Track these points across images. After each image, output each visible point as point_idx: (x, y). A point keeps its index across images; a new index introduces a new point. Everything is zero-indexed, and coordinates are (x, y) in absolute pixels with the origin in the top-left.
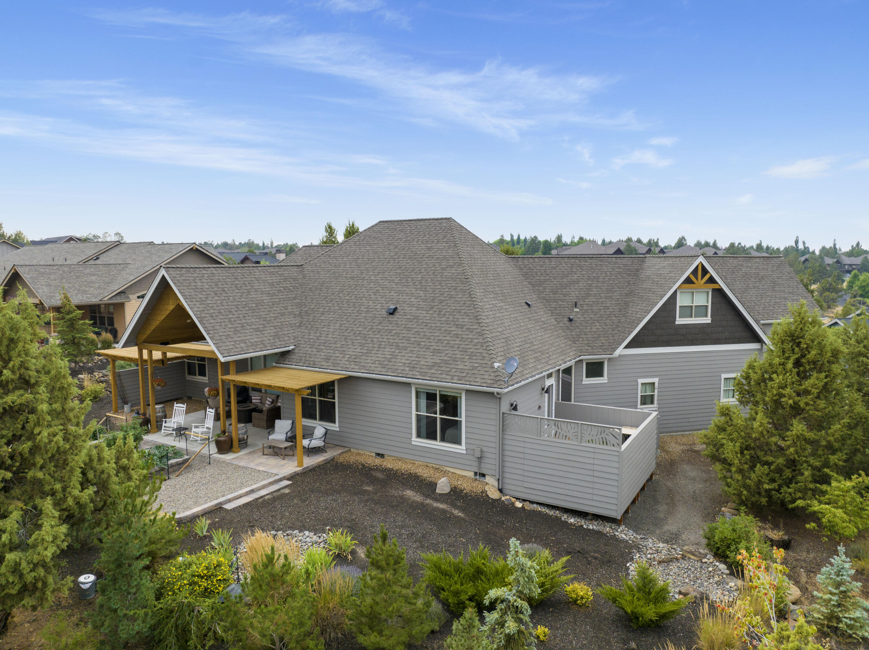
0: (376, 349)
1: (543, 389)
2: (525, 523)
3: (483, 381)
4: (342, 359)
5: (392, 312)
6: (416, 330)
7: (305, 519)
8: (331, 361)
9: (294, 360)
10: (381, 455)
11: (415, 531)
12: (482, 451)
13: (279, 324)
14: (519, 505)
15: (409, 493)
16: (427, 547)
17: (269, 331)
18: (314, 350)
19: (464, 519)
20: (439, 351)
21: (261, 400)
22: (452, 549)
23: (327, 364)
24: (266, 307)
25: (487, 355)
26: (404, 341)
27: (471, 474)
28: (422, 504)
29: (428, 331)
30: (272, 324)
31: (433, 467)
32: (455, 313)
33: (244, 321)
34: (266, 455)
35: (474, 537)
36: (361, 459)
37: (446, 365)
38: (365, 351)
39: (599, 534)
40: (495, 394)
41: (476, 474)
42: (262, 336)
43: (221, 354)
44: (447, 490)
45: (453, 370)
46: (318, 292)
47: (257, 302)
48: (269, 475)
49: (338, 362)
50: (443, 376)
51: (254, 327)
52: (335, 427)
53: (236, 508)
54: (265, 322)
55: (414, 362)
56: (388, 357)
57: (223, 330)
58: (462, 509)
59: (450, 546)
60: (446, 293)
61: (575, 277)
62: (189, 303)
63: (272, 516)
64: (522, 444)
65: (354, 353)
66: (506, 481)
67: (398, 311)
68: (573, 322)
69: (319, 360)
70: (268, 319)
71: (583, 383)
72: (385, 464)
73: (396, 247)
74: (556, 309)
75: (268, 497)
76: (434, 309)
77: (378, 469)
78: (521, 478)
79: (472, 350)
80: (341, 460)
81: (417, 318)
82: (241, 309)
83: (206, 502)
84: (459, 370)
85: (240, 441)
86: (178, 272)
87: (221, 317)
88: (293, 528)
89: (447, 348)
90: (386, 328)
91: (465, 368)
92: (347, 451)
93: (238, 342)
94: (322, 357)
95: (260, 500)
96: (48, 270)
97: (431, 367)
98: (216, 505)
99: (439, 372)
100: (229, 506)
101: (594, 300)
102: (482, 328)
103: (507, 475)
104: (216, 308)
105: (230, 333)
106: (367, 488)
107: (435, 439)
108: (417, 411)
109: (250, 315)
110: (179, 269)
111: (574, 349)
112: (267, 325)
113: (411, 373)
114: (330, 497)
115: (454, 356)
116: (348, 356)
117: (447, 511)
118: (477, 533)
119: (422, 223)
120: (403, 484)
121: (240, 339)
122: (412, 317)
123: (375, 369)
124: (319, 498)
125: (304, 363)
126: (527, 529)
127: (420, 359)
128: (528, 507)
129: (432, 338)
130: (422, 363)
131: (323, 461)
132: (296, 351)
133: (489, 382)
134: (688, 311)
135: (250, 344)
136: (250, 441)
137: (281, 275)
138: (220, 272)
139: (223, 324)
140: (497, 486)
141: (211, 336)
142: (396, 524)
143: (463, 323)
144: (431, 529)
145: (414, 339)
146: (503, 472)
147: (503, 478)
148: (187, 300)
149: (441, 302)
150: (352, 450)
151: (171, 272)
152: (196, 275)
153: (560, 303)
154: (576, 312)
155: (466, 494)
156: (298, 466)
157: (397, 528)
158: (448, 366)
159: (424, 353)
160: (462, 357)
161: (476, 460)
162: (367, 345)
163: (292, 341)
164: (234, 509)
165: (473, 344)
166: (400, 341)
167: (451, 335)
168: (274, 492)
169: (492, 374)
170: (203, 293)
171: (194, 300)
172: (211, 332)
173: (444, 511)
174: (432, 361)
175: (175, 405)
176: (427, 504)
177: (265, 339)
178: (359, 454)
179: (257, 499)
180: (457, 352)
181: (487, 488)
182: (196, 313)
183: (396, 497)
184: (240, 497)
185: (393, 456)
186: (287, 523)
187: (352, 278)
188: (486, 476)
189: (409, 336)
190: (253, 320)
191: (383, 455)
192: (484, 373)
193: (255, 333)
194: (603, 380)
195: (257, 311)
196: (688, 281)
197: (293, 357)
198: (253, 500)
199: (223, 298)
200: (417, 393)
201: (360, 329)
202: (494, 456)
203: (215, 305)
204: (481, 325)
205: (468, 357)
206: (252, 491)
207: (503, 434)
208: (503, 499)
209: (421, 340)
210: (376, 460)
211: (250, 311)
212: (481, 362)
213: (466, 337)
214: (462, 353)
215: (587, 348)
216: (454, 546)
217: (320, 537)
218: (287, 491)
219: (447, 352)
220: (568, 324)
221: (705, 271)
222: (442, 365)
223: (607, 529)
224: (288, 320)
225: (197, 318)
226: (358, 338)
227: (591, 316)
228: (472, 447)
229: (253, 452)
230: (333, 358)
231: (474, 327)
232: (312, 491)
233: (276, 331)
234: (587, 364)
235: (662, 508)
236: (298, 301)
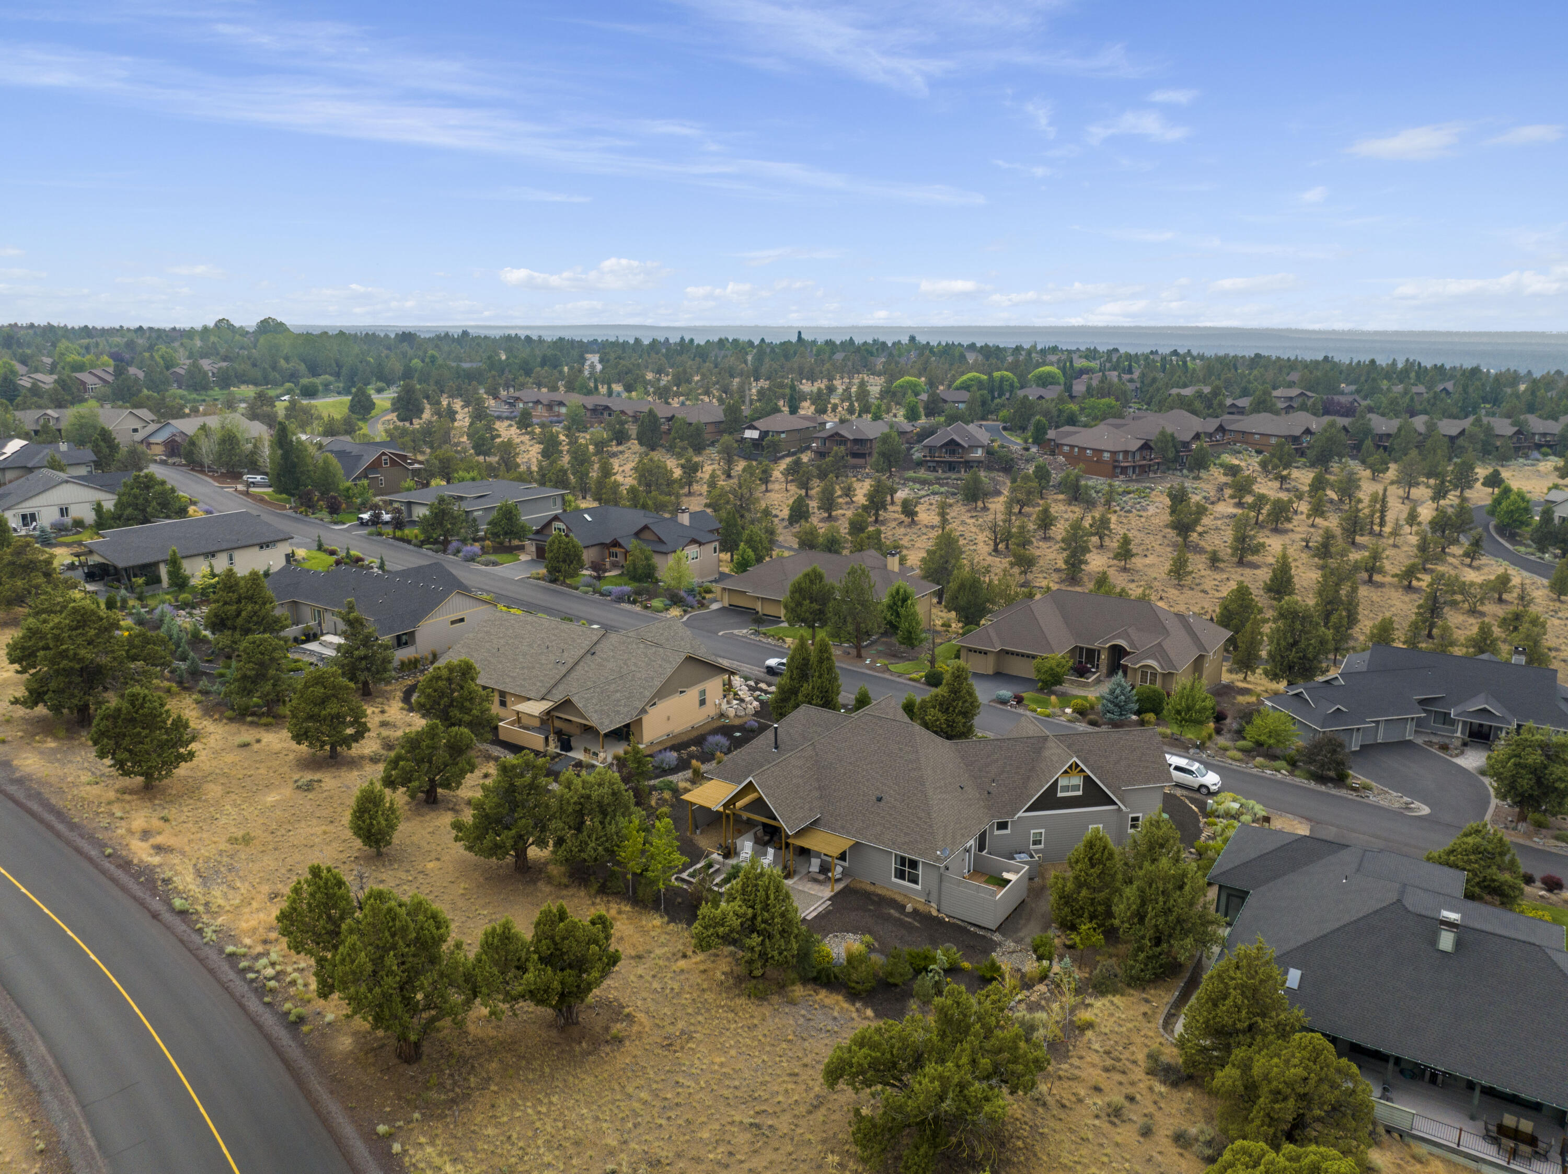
0: (872, 825)
2: (950, 931)
3: (930, 859)
4: (852, 829)
5: (880, 799)
6: (894, 816)
8: (845, 829)
9: (822, 824)
11: (896, 934)
12: (929, 891)
14: (948, 920)
15: (892, 911)
16: (903, 943)
17: (807, 807)
19: (920, 929)
20: (908, 834)
22: (915, 945)
23: (843, 831)
25: (934, 841)
26: (888, 823)
27: (924, 902)
28: (900, 919)
29: (901, 818)
30: (807, 801)
31: (903, 896)
32: (917, 808)
34: (810, 881)
36: (864, 887)
37: (912, 844)
38: (865, 826)
39: (984, 937)
41: (926, 902)
42: (804, 811)
44: (911, 910)
45: (915, 850)
46: (829, 770)
47: (797, 785)
48: (820, 898)
49: (850, 830)
50: (910, 851)
52: (846, 864)
54: (803, 800)
55: (894, 839)
56: (879, 832)
58: (919, 922)
59: (914, 943)
60: (912, 791)
61: (996, 756)
65: (858, 826)
66: (942, 907)
67: (883, 799)
68: (990, 794)
69: (838, 827)
70: (804, 797)
72: (875, 891)
74: (980, 784)
75: (824, 912)
76: (904, 802)
77: (874, 894)
78: (949, 906)
79: (926, 837)
80: (852, 886)
81: (894, 806)
82: (791, 794)
84: (918, 851)
89: (913, 832)
90: (877, 811)
91: (922, 848)
97: (904, 844)
99: (908, 848)
100: (809, 918)
101: (1007, 776)
106: (871, 908)
107: (905, 880)
108: (895, 865)
109: (796, 797)
111: (989, 815)
112: (805, 802)
113: (893, 846)
114: (853, 912)
115: (916, 839)
116: (855, 827)
117: (912, 923)
118: (925, 936)
120: (889, 905)
122: (892, 806)
123: (872, 840)
124: (848, 912)
125: (829, 828)
126: (950, 934)
127: (898, 838)
129: (904, 823)
130: (899, 840)
131: (846, 887)
132: (822, 818)
133: (933, 860)
134: (1066, 788)
135: (800, 820)
137: (804, 757)
140: (937, 909)
143: (921, 816)
144: (904, 933)
145: (893, 823)
146: (940, 902)
147: (940, 905)
153: (984, 779)
155: (921, 913)
156: (832, 892)
157: (890, 932)
159: (900, 834)
161: (926, 894)
162: (866, 822)
165: (927, 832)
166: (886, 823)
167: (915, 824)
168: (825, 909)
170: (772, 789)
173: (910, 923)
174: (904, 839)
176: (902, 919)
177: (806, 813)
180: (918, 836)
181: (931, 910)
183: (886, 913)
185: (883, 888)
187: (851, 763)
188: (931, 903)
189: (891, 819)
192: (932, 853)
193: (800, 810)
194: (1008, 831)
196: (1066, 772)
200: (895, 857)
201: (860, 808)
202: (935, 894)
204: (931, 819)
205: (923, 841)
207: (941, 885)
208: (939, 916)
209: (897, 824)
210: (872, 887)
211: (795, 794)
212: (931, 845)
213: (923, 826)
214: (921, 837)
215: (997, 814)
219: (912, 835)
220: (987, 796)
221: (1077, 766)
222: (910, 843)
223: (989, 935)
224: (814, 794)
226: (860, 815)
227: (1003, 789)
228: (924, 888)
231: (927, 820)
232: (844, 909)
233: (809, 805)
234: (997, 825)
235: (1022, 922)
236: (816, 776)
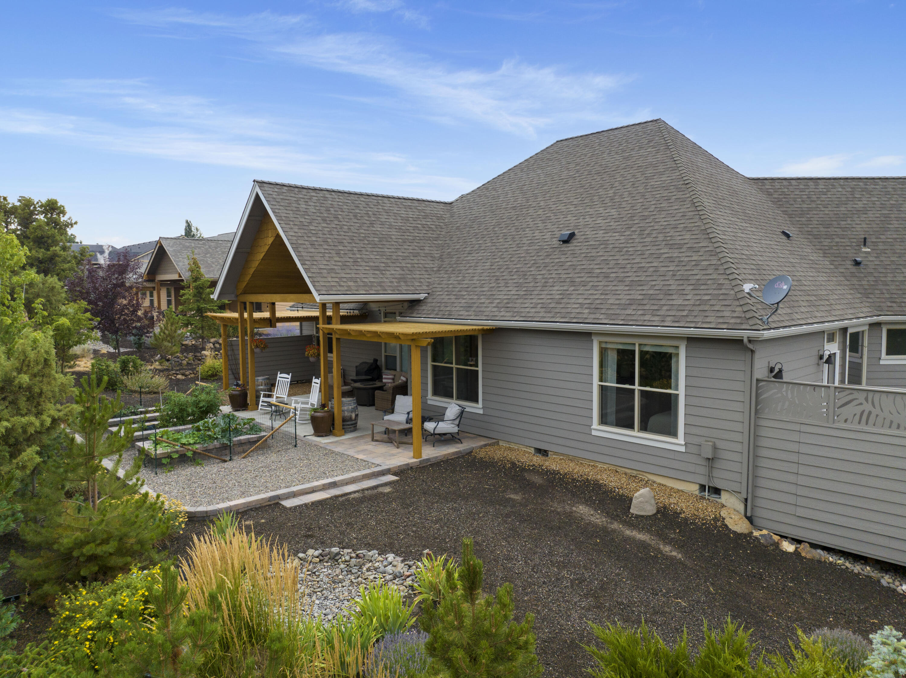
0: (539, 288)
1: (821, 357)
2: (807, 584)
3: (721, 320)
4: (490, 305)
5: (568, 240)
6: (602, 258)
7: (398, 534)
8: (473, 309)
9: (425, 312)
10: (543, 452)
11: (586, 575)
12: (715, 448)
13: (409, 265)
14: (788, 547)
15: (582, 510)
16: (610, 610)
17: (393, 272)
18: (453, 297)
19: (681, 563)
20: (640, 283)
21: (393, 379)
22: (660, 619)
23: (467, 313)
24: (393, 243)
25: (727, 282)
26: (582, 275)
27: (694, 489)
28: (604, 529)
29: (623, 257)
30: (399, 265)
31: (626, 474)
32: (667, 230)
33: (358, 256)
34: (377, 441)
35: (703, 598)
36: (512, 456)
37: (652, 302)
38: (523, 293)
40: (745, 340)
41: (702, 488)
42: (381, 276)
43: (316, 290)
44: (650, 510)
45: (665, 308)
46: (468, 229)
47: (381, 236)
48: (367, 464)
49: (482, 309)
50: (647, 318)
51: (372, 264)
52: (476, 408)
53: (299, 506)
54: (388, 261)
55: (598, 302)
56: (557, 297)
57: (325, 263)
58: (679, 545)
59: (656, 613)
60: (653, 206)
61: (860, 205)
62: (284, 226)
63: (348, 524)
64: (795, 437)
65: (506, 297)
66: (760, 503)
67: (575, 237)
68: (862, 265)
69: (457, 309)
70: (394, 257)
71: (882, 362)
72: (547, 463)
73: (578, 165)
74: (831, 248)
75: (356, 495)
76: (633, 229)
77: (536, 470)
78: (791, 499)
79: (697, 277)
80: (482, 454)
81: (605, 243)
82: (358, 242)
83: (258, 493)
84: (675, 308)
85: (344, 420)
86: (276, 190)
87: (326, 247)
88: (370, 547)
89: (654, 278)
90: (558, 260)
91: (686, 303)
92: (494, 443)
93: (345, 280)
94: (461, 305)
95: (341, 499)
96: (193, 245)
97: (625, 307)
98: (271, 498)
99: (640, 312)
100: (288, 503)
101: (895, 236)
102: (716, 245)
103: (761, 493)
104: (321, 236)
105: (336, 267)
106: (512, 496)
107: (631, 426)
108: (601, 380)
109: (369, 249)
110: (278, 187)
111: (867, 304)
112: (391, 265)
113: (593, 316)
114: (450, 505)
115: (666, 288)
116: (498, 301)
117: (650, 545)
118: (710, 593)
119: (616, 132)
120: (574, 495)
121: (349, 276)
122: (598, 243)
123: (536, 315)
124: (433, 504)
125: (437, 314)
126: (813, 595)
127: (607, 297)
128: (806, 552)
129: (629, 266)
130: (610, 301)
131: (453, 453)
132: (429, 300)
133: (733, 321)
135: (362, 284)
136: (360, 423)
137: (419, 211)
138: (336, 197)
139: (326, 255)
140: (742, 511)
141: (306, 267)
142: (554, 559)
143: (682, 242)
144: (618, 575)
145: (599, 271)
146: (755, 487)
147: (754, 497)
148: (280, 222)
149: (644, 218)
150: (501, 443)
151: (266, 189)
152: (301, 196)
153: (837, 240)
154: (866, 253)
155: (686, 519)
156: (414, 457)
157: (553, 565)
158: (655, 302)
159: (614, 288)
160: (682, 288)
161: (704, 463)
162: (526, 285)
163: (425, 288)
164: (294, 509)
165: (699, 267)
166: (577, 275)
167: (661, 260)
168: (368, 489)
169: (739, 309)
170: (307, 217)
171: (291, 223)
172: (307, 262)
173: (644, 545)
174: (628, 297)
175: (279, 375)
176: (614, 531)
177: (385, 280)
178: (510, 449)
179: (337, 497)
180: (671, 282)
181: (724, 513)
182: (290, 237)
183: (558, 513)
184: (313, 491)
185: (563, 454)
186: (366, 537)
187: (514, 208)
188: (723, 493)
189: (591, 267)
190: (372, 257)
191: (546, 451)
192: (723, 308)
193: (372, 272)
195: (381, 246)
197: (424, 308)
198: (331, 498)
199: (334, 226)
200: (603, 352)
201: (518, 266)
202: (736, 457)
203: (320, 232)
204: (713, 240)
205: (691, 287)
206: (334, 485)
207: (757, 418)
208: (756, 533)
209: (610, 271)
210: (535, 459)
211: (370, 246)
212: (716, 292)
213: (687, 259)
214: (681, 282)
215: (889, 304)
216: (664, 613)
217: (410, 567)
218: (387, 490)
219: (654, 283)
220: (853, 269)
222: (645, 302)
224: (422, 262)
225: (291, 244)
226: (514, 277)
227: (892, 259)
228: (696, 440)
229: (361, 436)
230: (476, 305)
231: (701, 245)
232: (424, 493)
233: (403, 273)
234: (889, 331)
236: (440, 242)
